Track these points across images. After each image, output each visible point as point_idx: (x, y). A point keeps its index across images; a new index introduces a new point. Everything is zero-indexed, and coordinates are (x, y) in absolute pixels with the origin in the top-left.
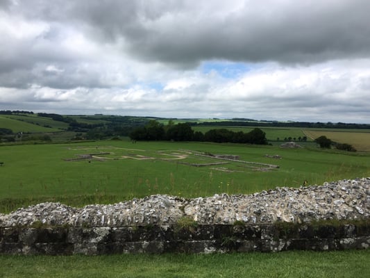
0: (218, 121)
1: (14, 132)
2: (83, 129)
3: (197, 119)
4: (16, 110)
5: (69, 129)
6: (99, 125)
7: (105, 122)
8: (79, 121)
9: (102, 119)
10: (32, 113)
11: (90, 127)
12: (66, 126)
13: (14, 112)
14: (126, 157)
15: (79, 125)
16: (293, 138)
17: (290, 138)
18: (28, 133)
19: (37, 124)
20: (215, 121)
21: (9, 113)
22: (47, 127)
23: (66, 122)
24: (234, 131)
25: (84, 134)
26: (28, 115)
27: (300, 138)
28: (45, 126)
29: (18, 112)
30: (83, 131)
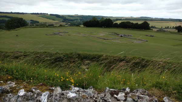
0: (132, 18)
1: (40, 22)
2: (69, 21)
3: (122, 17)
4: (41, 13)
5: (63, 21)
6: (76, 20)
7: (79, 18)
8: (67, 18)
9: (77, 17)
10: (47, 14)
11: (72, 20)
12: (62, 20)
13: (40, 13)
14: (75, 34)
15: (67, 20)
16: (170, 27)
17: (168, 27)
18: (46, 23)
19: (50, 19)
20: (131, 18)
21: (38, 14)
22: (54, 20)
23: (62, 18)
24: (134, 23)
25: (69, 23)
26: (45, 14)
27: (173, 27)
28: (52, 20)
29: (42, 13)
30: (69, 22)
